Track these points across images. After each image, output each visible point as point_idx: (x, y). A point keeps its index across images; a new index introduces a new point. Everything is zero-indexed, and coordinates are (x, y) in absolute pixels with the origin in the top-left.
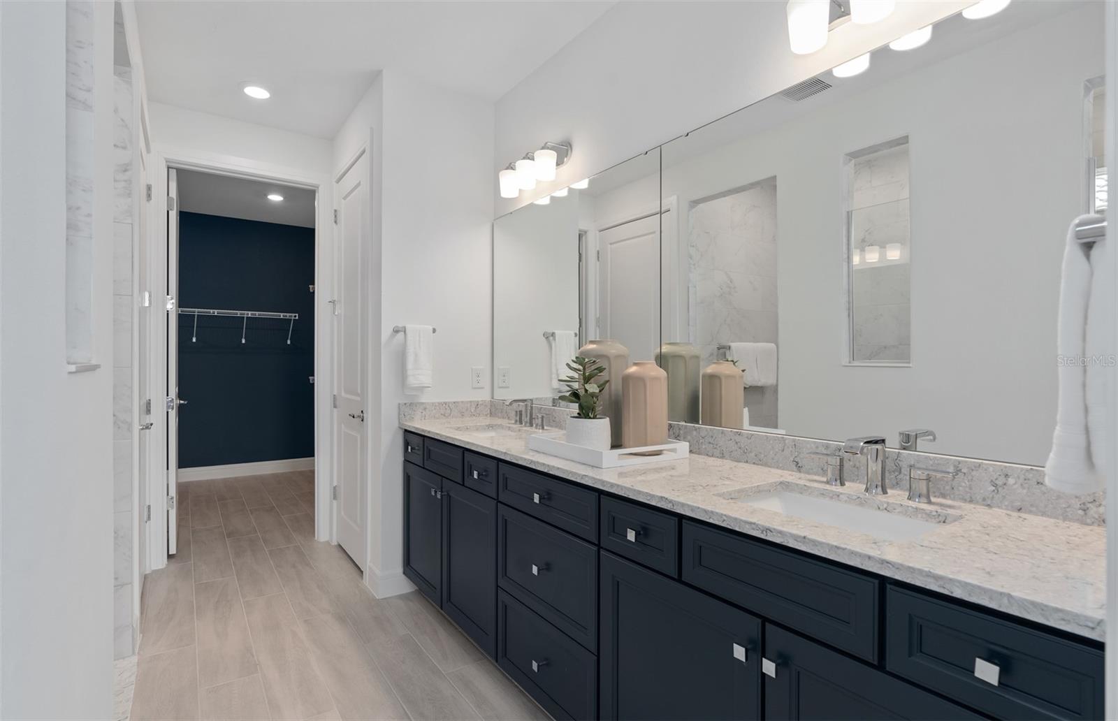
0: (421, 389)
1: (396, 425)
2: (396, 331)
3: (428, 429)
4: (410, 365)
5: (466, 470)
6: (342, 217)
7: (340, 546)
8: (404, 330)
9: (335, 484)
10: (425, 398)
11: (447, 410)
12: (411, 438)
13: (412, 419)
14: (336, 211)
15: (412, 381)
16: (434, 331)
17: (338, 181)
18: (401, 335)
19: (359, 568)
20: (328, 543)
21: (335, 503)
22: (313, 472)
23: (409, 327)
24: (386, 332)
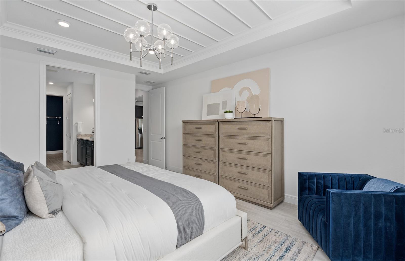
0: (80, 132)
1: (76, 138)
2: (76, 123)
3: (84, 138)
4: (78, 128)
5: (87, 143)
6: (68, 102)
7: (68, 161)
8: (77, 123)
9: (67, 150)
10: (82, 134)
11: (86, 135)
12: (79, 140)
13: (79, 137)
14: (67, 101)
15: (78, 131)
16: (83, 123)
17: (68, 95)
18: (77, 124)
19: (70, 162)
20: (66, 161)
21: (67, 154)
22: (63, 153)
23: (78, 123)
24: (74, 123)
